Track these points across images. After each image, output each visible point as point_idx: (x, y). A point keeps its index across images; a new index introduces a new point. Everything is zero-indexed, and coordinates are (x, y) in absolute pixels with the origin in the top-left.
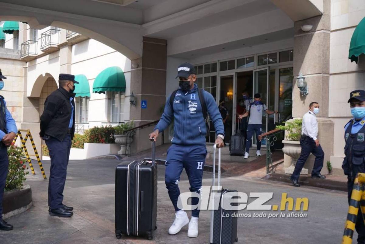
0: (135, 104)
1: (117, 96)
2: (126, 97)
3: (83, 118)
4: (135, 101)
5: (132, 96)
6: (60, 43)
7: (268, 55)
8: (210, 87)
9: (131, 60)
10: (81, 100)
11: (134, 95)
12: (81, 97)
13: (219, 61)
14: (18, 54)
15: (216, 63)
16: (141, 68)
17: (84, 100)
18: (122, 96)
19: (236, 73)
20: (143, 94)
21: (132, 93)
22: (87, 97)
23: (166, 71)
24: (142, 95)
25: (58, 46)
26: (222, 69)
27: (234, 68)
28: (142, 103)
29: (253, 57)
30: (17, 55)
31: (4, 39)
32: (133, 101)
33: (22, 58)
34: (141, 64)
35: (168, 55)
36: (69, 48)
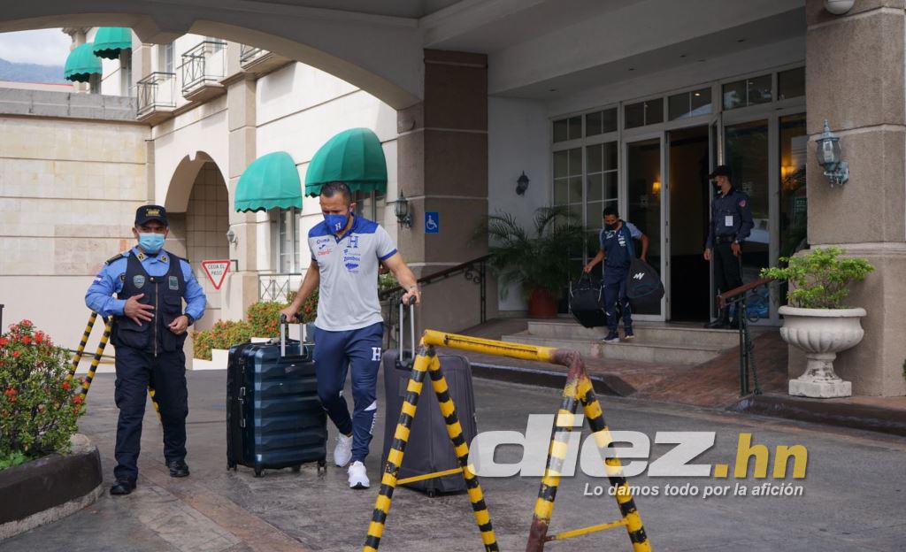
0: (408, 222)
1: (367, 202)
2: (388, 204)
3: (289, 262)
4: (408, 215)
5: (402, 202)
6: (227, 75)
7: (750, 80)
8: (603, 172)
9: (398, 110)
10: (283, 217)
11: (407, 199)
12: (281, 209)
13: (621, 102)
14: (132, 107)
15: (616, 109)
16: (423, 129)
17: (289, 214)
18: (380, 203)
19: (666, 132)
20: (429, 196)
21: (402, 195)
22: (295, 208)
23: (487, 134)
24: (426, 200)
25: (222, 83)
26: (630, 124)
27: (660, 120)
28: (427, 219)
29: (710, 88)
30: (129, 109)
31: (98, 72)
32: (406, 215)
33: (140, 116)
34: (420, 119)
35: (489, 93)
36: (248, 86)
